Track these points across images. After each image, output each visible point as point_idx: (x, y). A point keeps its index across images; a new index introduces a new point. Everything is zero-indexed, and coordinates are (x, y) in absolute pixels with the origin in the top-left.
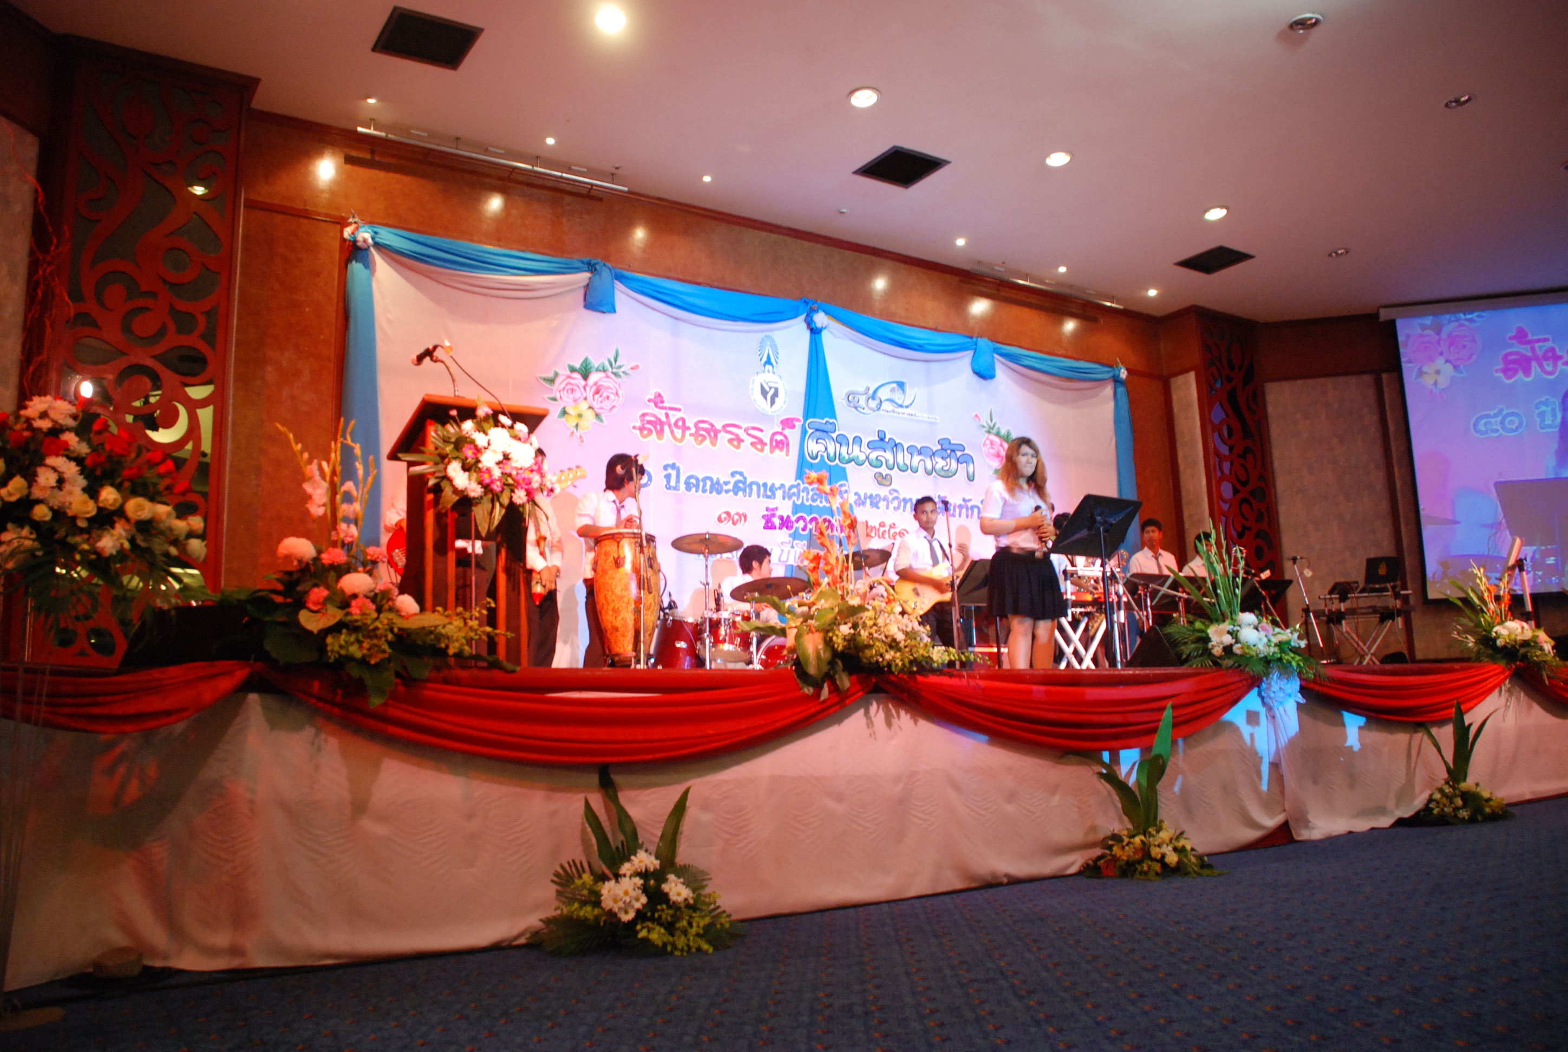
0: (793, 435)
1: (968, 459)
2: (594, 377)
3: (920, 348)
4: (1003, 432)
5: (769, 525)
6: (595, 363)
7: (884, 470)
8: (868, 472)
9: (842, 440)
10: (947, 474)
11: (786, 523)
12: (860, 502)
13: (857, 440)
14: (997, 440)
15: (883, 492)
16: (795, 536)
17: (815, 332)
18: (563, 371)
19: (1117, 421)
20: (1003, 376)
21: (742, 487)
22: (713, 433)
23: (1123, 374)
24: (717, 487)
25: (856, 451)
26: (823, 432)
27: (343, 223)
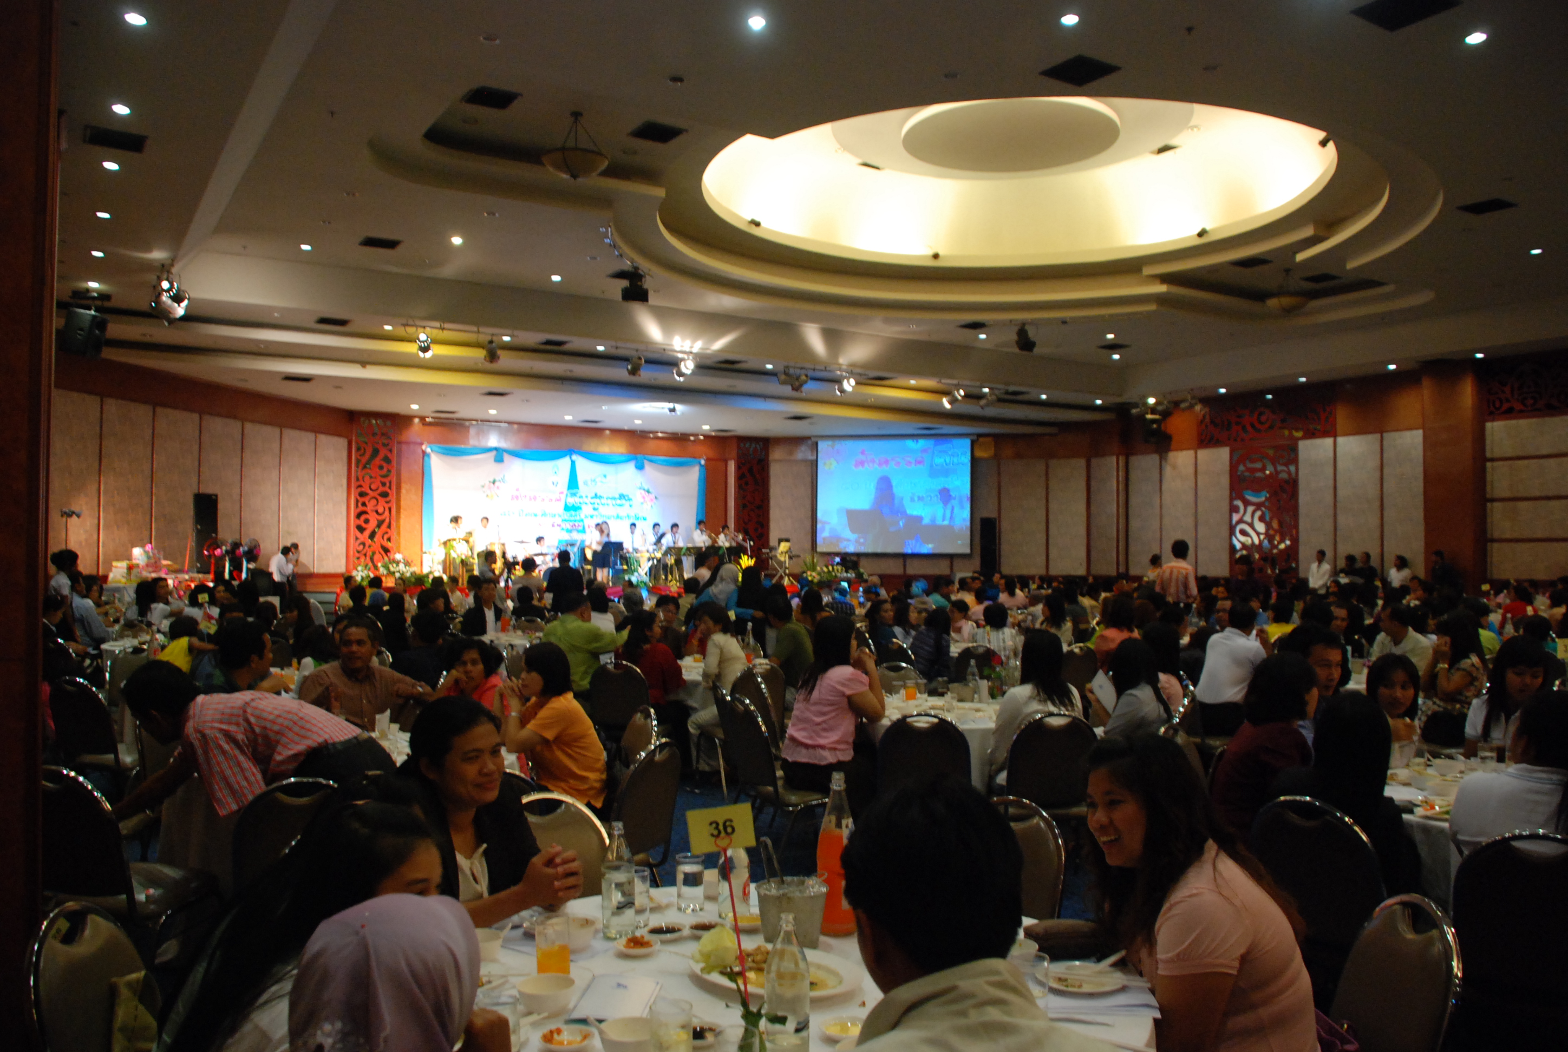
0: (563, 497)
1: (630, 500)
2: (497, 484)
3: (612, 463)
4: (646, 488)
5: (553, 526)
6: (497, 479)
7: (596, 506)
8: (591, 507)
9: (581, 497)
10: (621, 505)
11: (559, 526)
12: (586, 517)
13: (587, 497)
14: (643, 492)
15: (595, 513)
16: (563, 529)
17: (573, 463)
18: (487, 483)
19: (699, 479)
20: (648, 467)
21: (544, 515)
22: (535, 498)
23: (703, 462)
24: (536, 515)
25: (585, 500)
26: (574, 495)
27: (422, 444)
